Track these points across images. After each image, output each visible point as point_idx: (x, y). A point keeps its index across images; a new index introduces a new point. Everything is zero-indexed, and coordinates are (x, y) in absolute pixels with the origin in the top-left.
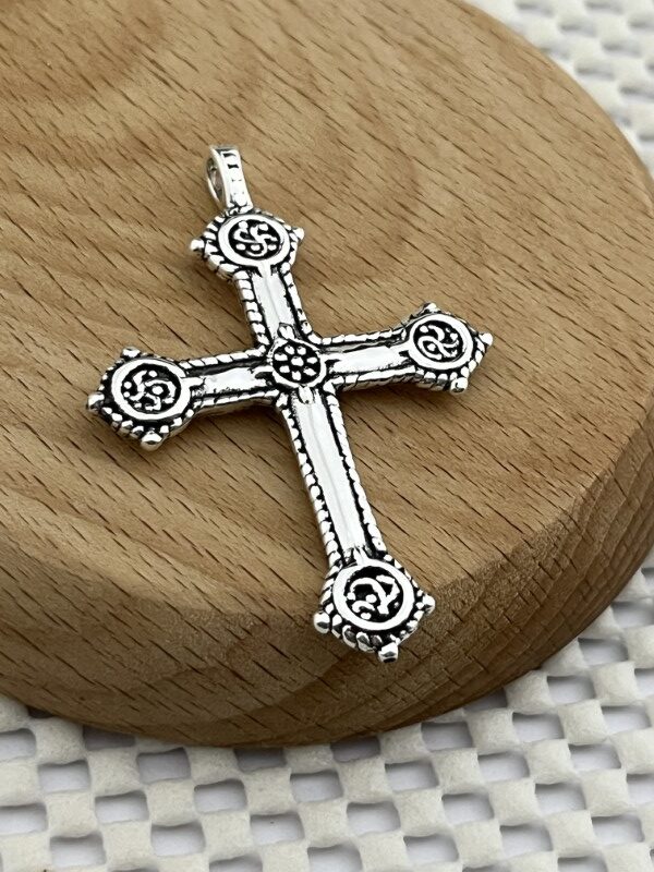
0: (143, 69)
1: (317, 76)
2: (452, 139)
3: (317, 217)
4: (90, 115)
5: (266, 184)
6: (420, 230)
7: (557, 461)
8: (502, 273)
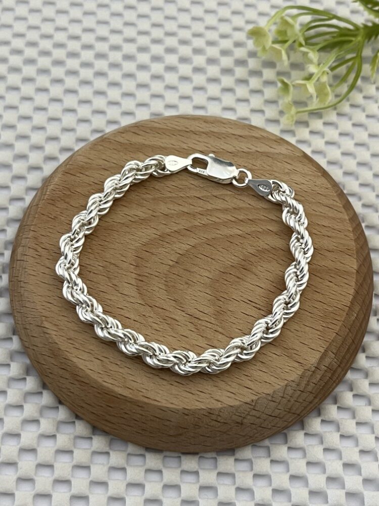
0: (262, 304)
1: (195, 330)
2: (133, 322)
3: (171, 263)
4: (271, 274)
5: (194, 270)
6: (132, 272)
7: (59, 200)
8: (97, 266)
